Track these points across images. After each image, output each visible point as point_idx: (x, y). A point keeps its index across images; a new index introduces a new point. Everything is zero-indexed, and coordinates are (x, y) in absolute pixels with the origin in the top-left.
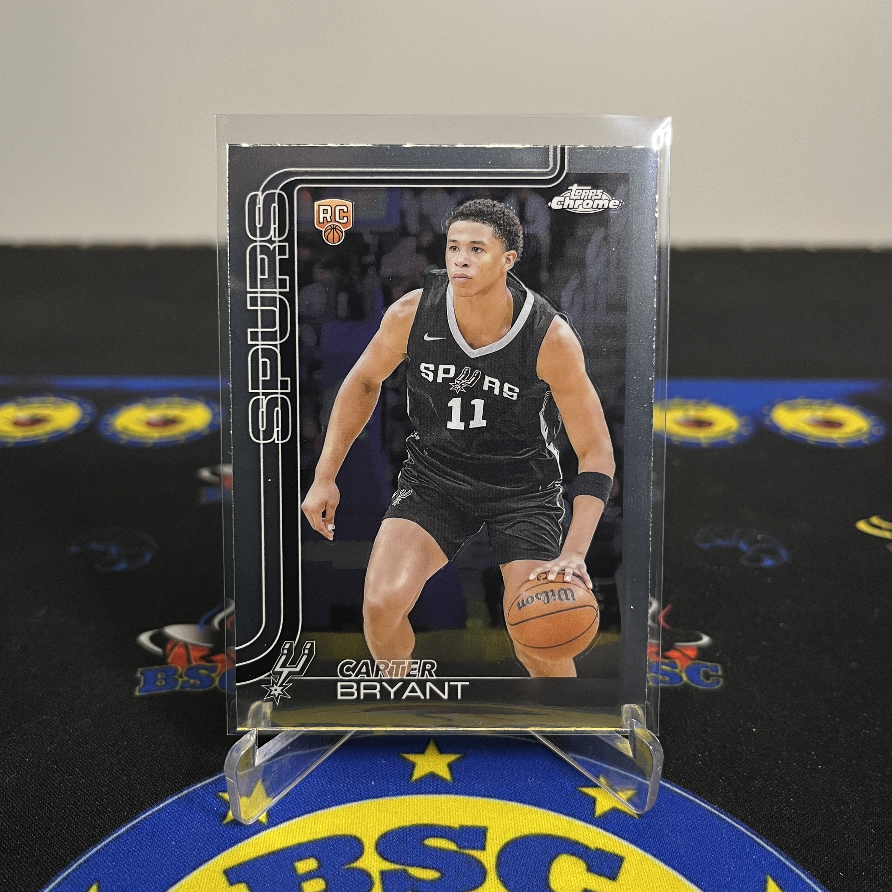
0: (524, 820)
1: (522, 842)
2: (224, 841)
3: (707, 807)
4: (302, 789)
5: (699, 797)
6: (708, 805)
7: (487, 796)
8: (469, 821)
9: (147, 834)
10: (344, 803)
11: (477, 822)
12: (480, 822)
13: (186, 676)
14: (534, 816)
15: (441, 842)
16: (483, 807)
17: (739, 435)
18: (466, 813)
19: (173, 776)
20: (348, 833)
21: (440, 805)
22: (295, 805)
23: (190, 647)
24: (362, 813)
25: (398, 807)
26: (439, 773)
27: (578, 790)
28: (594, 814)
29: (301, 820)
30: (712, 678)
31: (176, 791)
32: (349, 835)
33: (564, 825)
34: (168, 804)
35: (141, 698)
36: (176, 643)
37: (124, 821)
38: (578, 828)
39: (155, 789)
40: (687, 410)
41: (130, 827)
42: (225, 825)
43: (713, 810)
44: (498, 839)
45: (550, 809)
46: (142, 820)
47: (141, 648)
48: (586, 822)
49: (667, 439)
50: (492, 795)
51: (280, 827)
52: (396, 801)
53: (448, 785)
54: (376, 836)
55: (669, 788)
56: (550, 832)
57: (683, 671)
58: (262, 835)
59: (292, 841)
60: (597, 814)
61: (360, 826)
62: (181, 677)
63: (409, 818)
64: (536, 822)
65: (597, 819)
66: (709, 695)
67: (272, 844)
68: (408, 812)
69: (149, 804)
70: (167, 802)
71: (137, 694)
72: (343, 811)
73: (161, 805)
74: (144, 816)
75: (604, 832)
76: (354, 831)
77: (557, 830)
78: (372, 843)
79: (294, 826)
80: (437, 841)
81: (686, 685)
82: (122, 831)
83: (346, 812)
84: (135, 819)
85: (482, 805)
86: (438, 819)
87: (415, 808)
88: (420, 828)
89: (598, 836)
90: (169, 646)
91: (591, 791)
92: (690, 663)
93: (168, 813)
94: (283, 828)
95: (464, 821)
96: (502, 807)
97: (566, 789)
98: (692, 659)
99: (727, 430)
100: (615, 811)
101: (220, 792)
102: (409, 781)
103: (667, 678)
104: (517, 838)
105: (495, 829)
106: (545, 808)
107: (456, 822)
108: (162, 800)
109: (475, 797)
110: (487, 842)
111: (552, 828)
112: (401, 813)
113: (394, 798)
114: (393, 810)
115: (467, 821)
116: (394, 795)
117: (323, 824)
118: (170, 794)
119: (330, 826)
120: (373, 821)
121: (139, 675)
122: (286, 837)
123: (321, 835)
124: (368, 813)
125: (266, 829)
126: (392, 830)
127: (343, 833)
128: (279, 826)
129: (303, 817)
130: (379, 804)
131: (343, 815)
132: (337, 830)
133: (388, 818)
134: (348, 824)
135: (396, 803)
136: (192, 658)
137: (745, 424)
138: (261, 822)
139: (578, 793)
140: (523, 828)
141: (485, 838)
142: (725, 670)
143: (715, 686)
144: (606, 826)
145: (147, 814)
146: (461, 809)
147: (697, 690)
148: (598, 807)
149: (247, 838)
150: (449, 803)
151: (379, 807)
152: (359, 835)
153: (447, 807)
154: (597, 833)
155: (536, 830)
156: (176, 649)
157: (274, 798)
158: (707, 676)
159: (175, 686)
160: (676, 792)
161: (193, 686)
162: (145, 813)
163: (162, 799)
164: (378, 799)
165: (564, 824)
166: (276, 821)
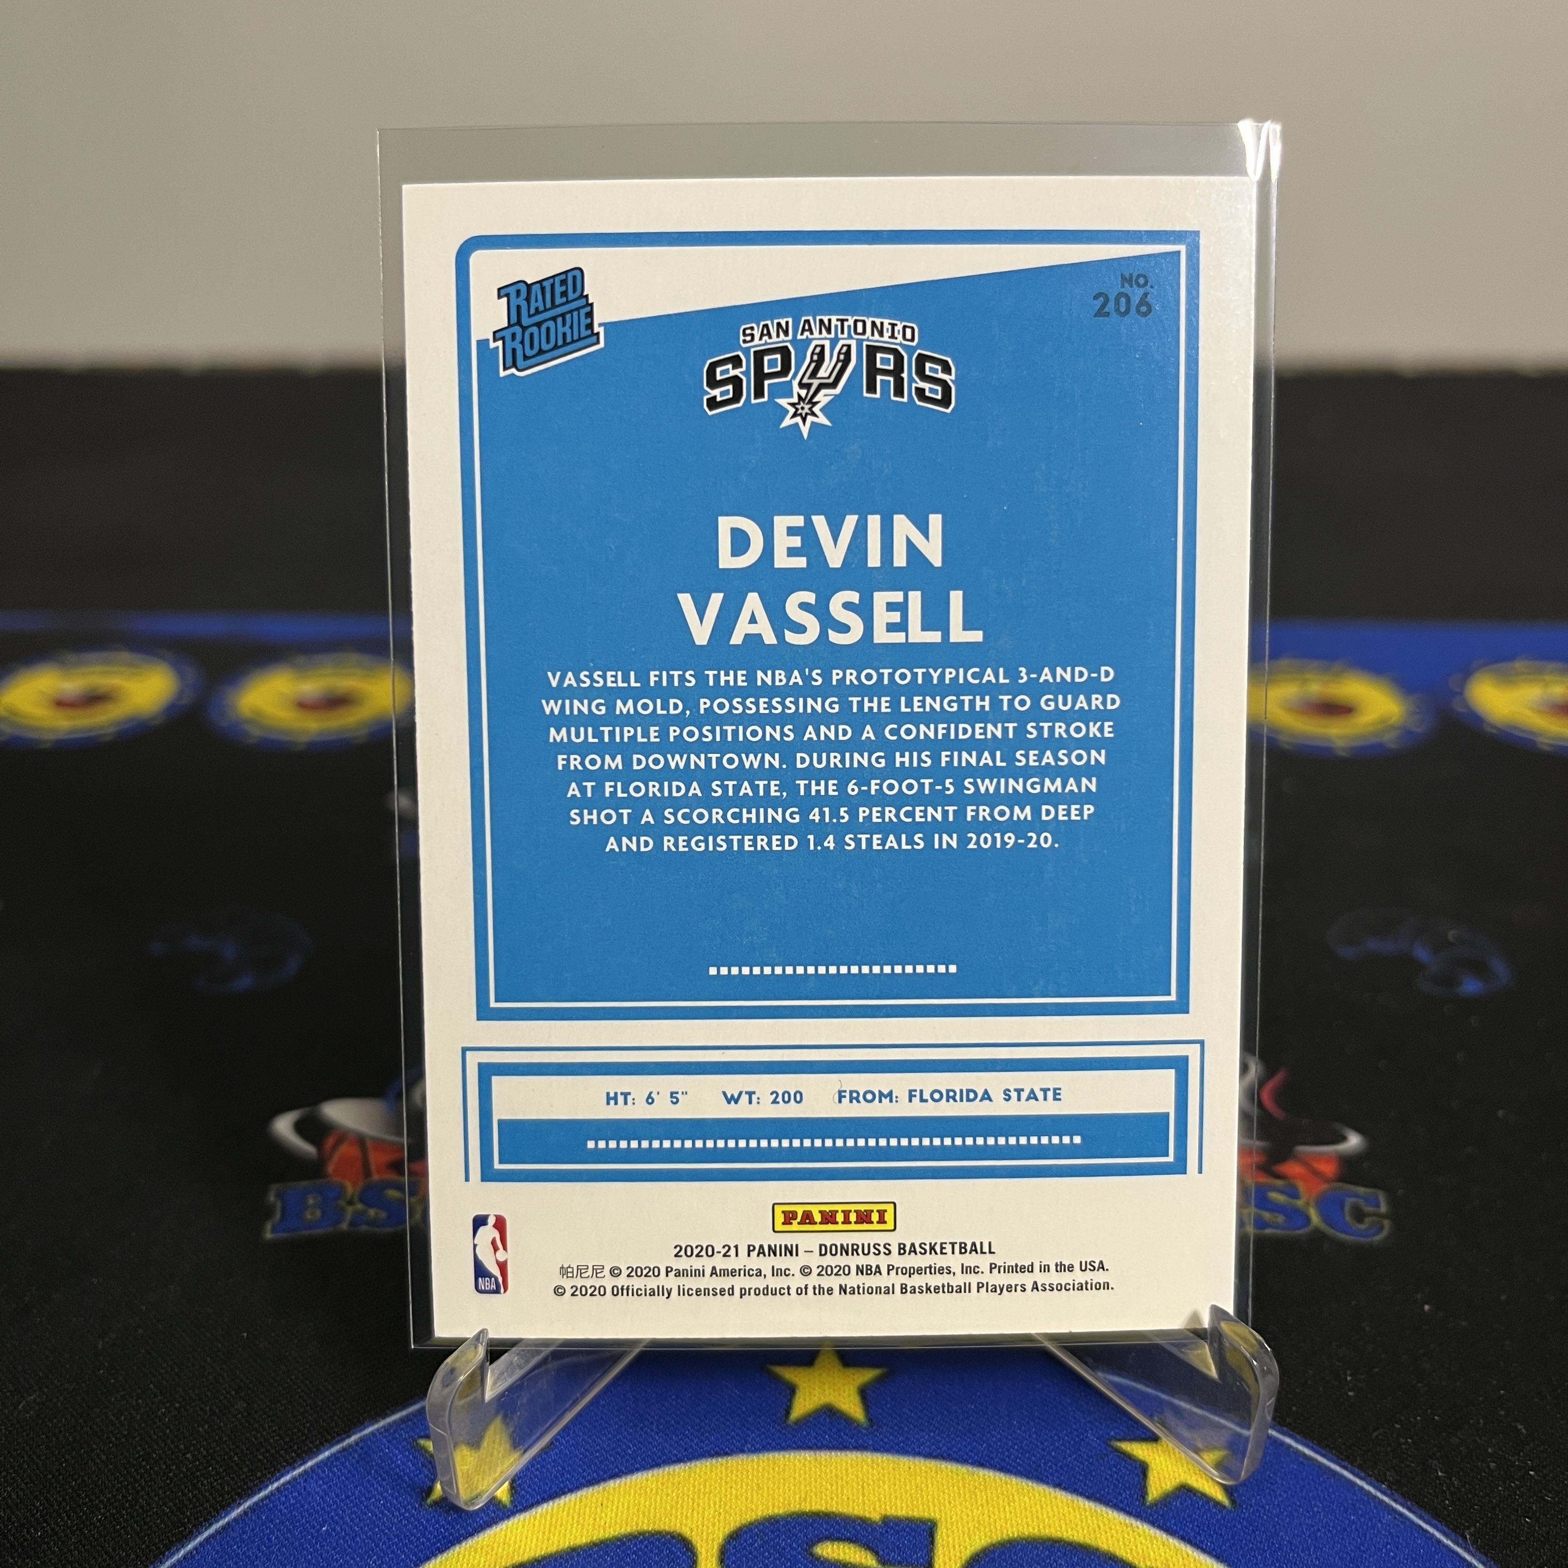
0: (1007, 1507)
1: (1004, 1553)
2: (428, 1540)
3: (1367, 1487)
4: (577, 1435)
5: (1350, 1466)
6: (1370, 1484)
7: (936, 1457)
8: (901, 1509)
9: (282, 1523)
10: (658, 1465)
11: (916, 1510)
12: (921, 1509)
13: (361, 1200)
14: (1026, 1499)
15: (847, 1551)
16: (926, 1478)
17: (1406, 733)
18: (895, 1491)
19: (334, 1404)
20: (667, 1528)
21: (844, 1472)
22: (564, 1468)
23: (369, 1144)
24: (694, 1486)
25: (763, 1476)
26: (843, 1406)
27: (1112, 1447)
28: (1144, 1498)
29: (576, 1499)
30: (1368, 1220)
31: (338, 1435)
32: (668, 1533)
33: (1087, 1520)
34: (322, 1462)
35: (274, 1245)
36: (343, 1135)
37: (239, 1494)
38: (1113, 1527)
39: (299, 1431)
40: (1306, 681)
41: (249, 1507)
42: (431, 1506)
43: (1379, 1495)
44: (957, 1546)
45: (1058, 1485)
46: (272, 1493)
47: (277, 1147)
48: (1129, 1513)
49: (1268, 737)
50: (945, 1455)
51: (536, 1513)
52: (758, 1462)
53: (859, 1432)
54: (719, 1534)
55: (1290, 1446)
56: (1059, 1535)
57: (1312, 1203)
58: (501, 1529)
59: (559, 1542)
60: (1150, 1499)
61: (689, 1514)
62: (350, 1203)
63: (784, 1499)
64: (1031, 1512)
65: (1150, 1507)
66: (1363, 1253)
67: (520, 1547)
68: (782, 1487)
69: (286, 1461)
70: (321, 1457)
71: (269, 1235)
72: (657, 1482)
73: (310, 1464)
74: (276, 1485)
75: (1164, 1536)
76: (678, 1525)
77: (1072, 1530)
78: (712, 1550)
79: (563, 1512)
80: (838, 1547)
81: (1317, 1231)
82: (234, 1514)
83: (663, 1484)
84: (260, 1490)
85: (924, 1475)
86: (840, 1503)
87: (795, 1479)
88: (806, 1521)
89: (1152, 1545)
90: (330, 1141)
91: (1139, 1450)
92: (1324, 1187)
93: (322, 1479)
94: (541, 1515)
95: (891, 1508)
96: (963, 1479)
97: (1088, 1444)
98: (1327, 1181)
99: (1383, 721)
100: (1185, 1492)
101: (422, 1437)
102: (785, 1422)
103: (1280, 1219)
104: (993, 1545)
105: (952, 1523)
106: (1047, 1483)
107: (874, 1509)
108: (312, 1454)
109: (911, 1459)
110: (936, 1551)
111: (1064, 1525)
112: (768, 1488)
113: (755, 1457)
114: (752, 1481)
115: (896, 1507)
116: (755, 1450)
117: (617, 1508)
118: (327, 1441)
119: (631, 1512)
120: (715, 1504)
121: (272, 1198)
122: (547, 1533)
123: (615, 1532)
124: (705, 1487)
125: (508, 1517)
126: (751, 1523)
127: (657, 1528)
128: (533, 1511)
129: (579, 1493)
130: (727, 1468)
131: (657, 1489)
132: (646, 1521)
133: (744, 1498)
134: (666, 1509)
135: (758, 1467)
136: (373, 1167)
137: (1417, 710)
138: (500, 1502)
139: (1111, 1452)
140: (1006, 1524)
141: (932, 1542)
142: (1393, 1202)
143: (1375, 1235)
144: (1168, 1524)
145: (282, 1480)
146: (884, 1483)
147: (1341, 1245)
148: (1151, 1482)
149: (471, 1535)
150: (862, 1469)
151: (727, 1476)
152: (686, 1532)
153: (857, 1476)
154: (1151, 1537)
155: (1031, 1530)
156: (344, 1148)
157: (525, 1451)
158: (1359, 1215)
159: (338, 1222)
160: (1304, 1455)
161: (372, 1223)
162: (280, 1479)
163: (310, 1450)
164: (725, 1458)
165: (1086, 1517)
166: (527, 1500)
